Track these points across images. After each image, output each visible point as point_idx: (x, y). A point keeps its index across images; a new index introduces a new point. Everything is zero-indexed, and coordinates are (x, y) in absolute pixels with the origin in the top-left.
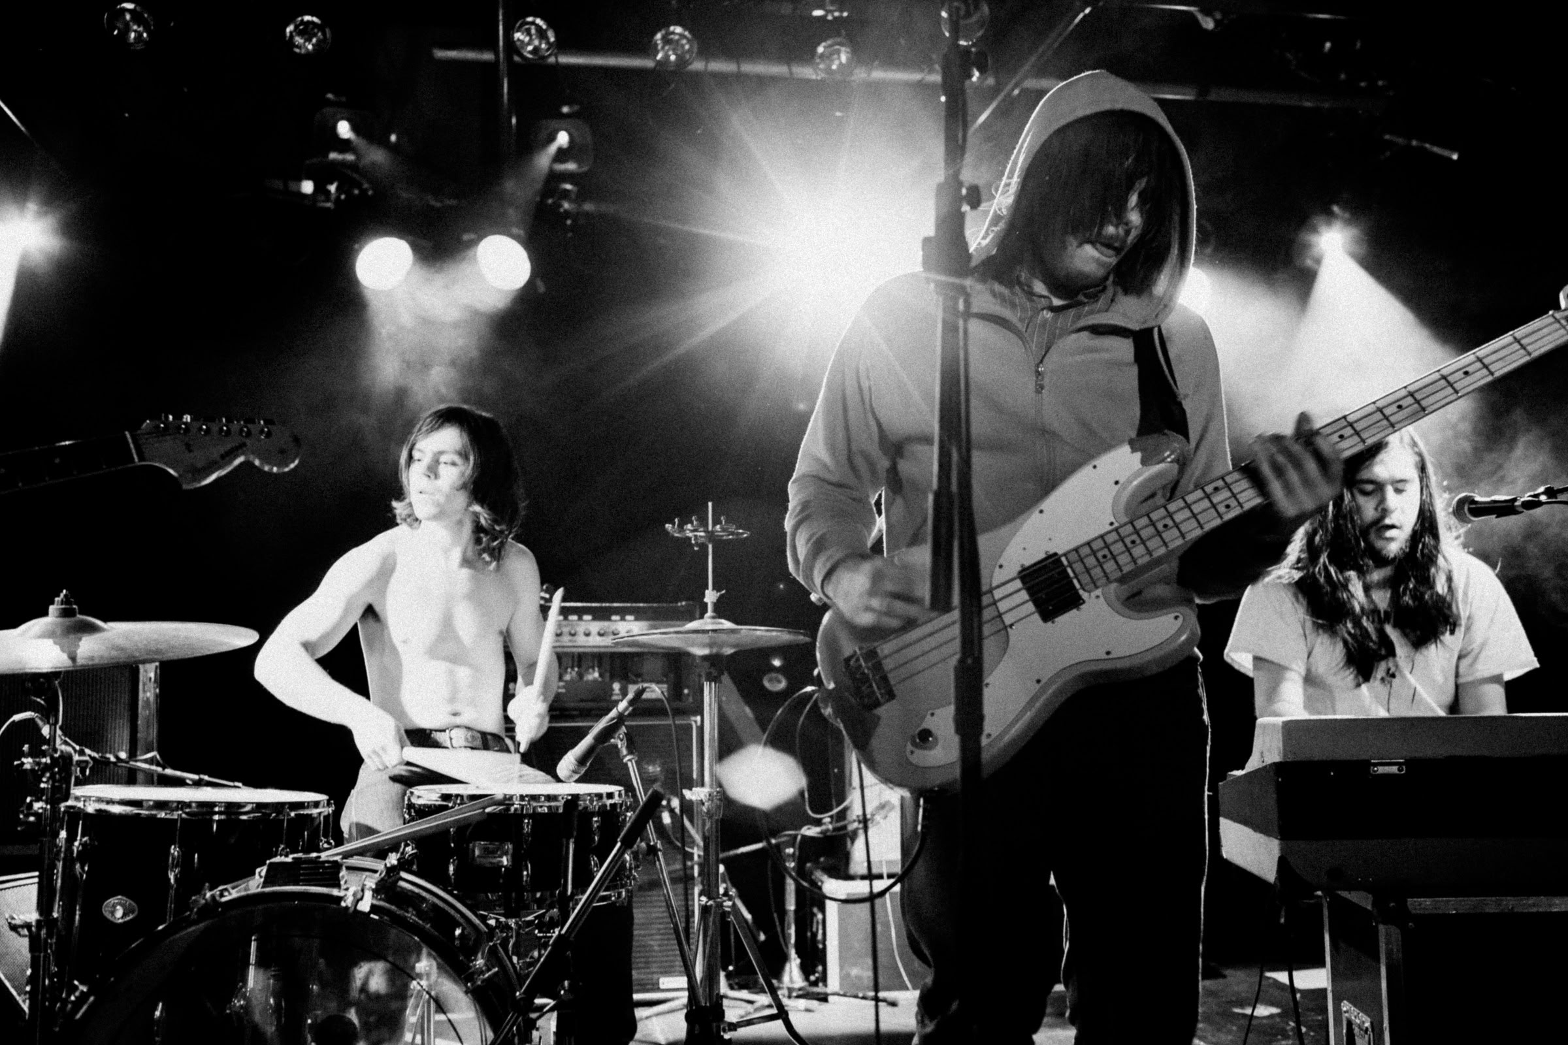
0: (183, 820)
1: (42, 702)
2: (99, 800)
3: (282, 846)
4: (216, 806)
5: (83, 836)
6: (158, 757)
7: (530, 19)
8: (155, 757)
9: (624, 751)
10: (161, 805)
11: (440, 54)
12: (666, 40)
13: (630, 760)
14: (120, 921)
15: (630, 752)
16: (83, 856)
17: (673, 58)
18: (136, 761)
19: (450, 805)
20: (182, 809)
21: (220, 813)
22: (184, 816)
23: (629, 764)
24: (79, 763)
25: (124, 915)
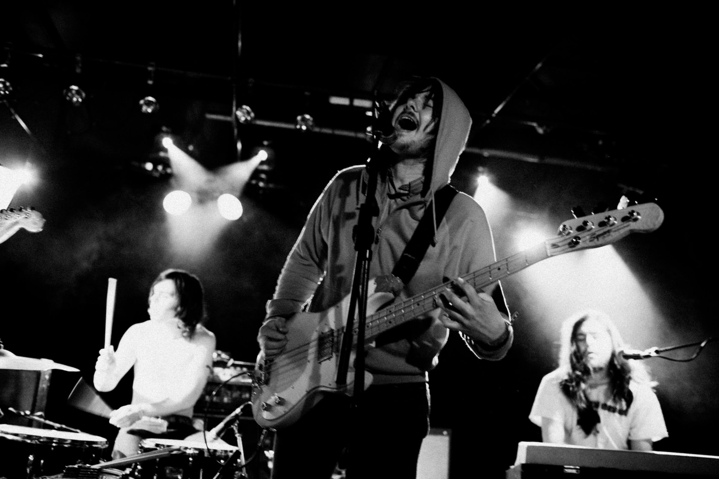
4: (55, 440)
7: (244, 106)
9: (236, 431)
11: (209, 116)
12: (303, 119)
13: (239, 436)
15: (239, 432)
17: (304, 127)
19: (158, 449)
21: (55, 443)
22: (38, 442)
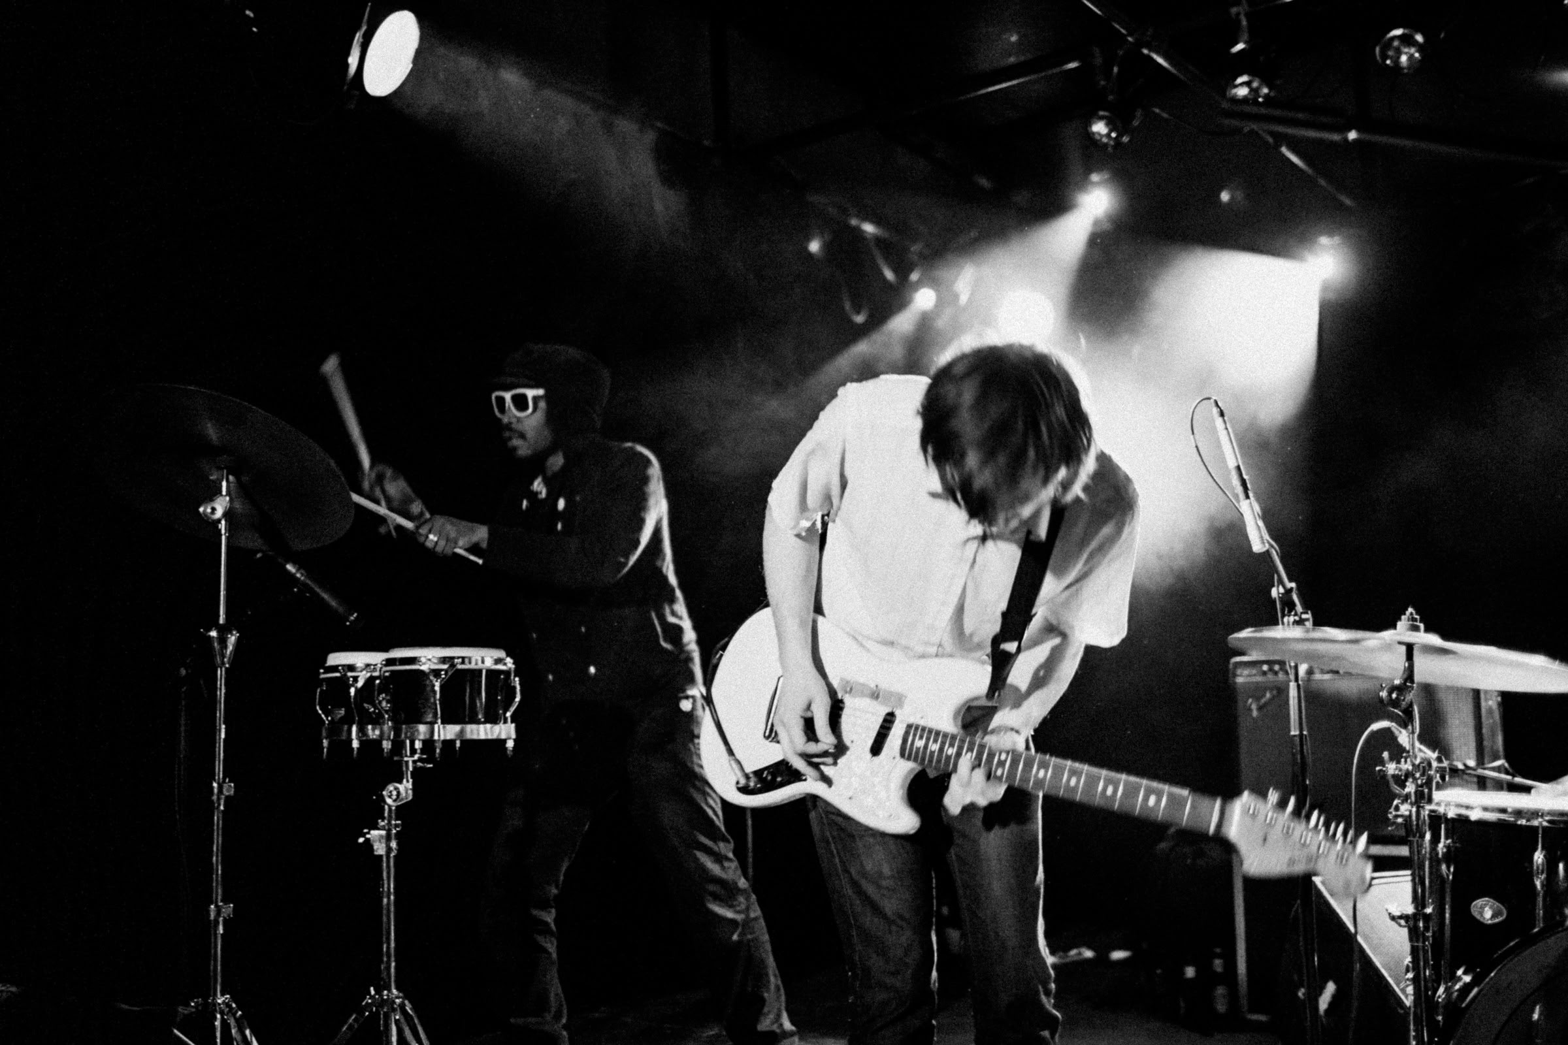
0: (1544, 827)
1: (1400, 713)
2: (1458, 804)
5: (1446, 838)
6: (1506, 765)
8: (1503, 765)
10: (1519, 812)
14: (1490, 922)
16: (1449, 857)
18: (1485, 769)
20: (1540, 817)
22: (1545, 823)
25: (1493, 917)
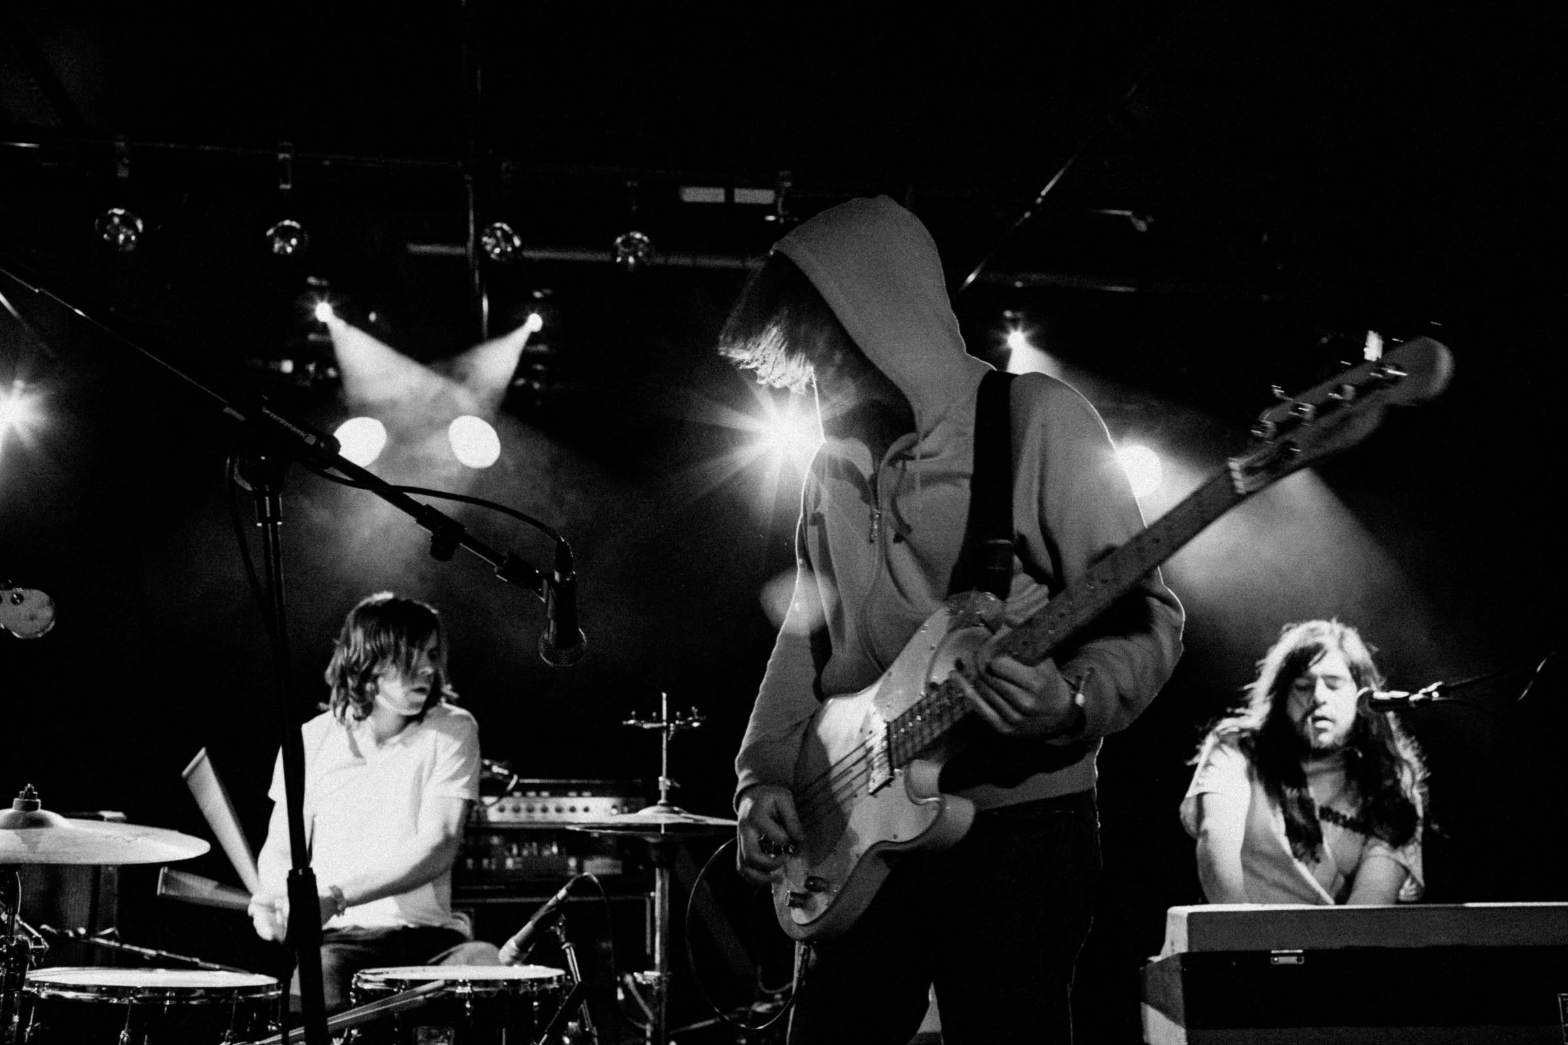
0: (134, 1006)
2: (53, 985)
3: (229, 1031)
4: (167, 991)
5: (34, 1022)
6: (117, 933)
7: (498, 225)
8: (114, 932)
9: (563, 939)
10: (113, 990)
11: (414, 248)
12: (628, 242)
13: (568, 947)
15: (569, 940)
17: (631, 260)
18: (96, 937)
19: (395, 990)
20: (133, 995)
21: (170, 998)
22: (135, 1001)
23: (568, 951)
24: (34, 951)
